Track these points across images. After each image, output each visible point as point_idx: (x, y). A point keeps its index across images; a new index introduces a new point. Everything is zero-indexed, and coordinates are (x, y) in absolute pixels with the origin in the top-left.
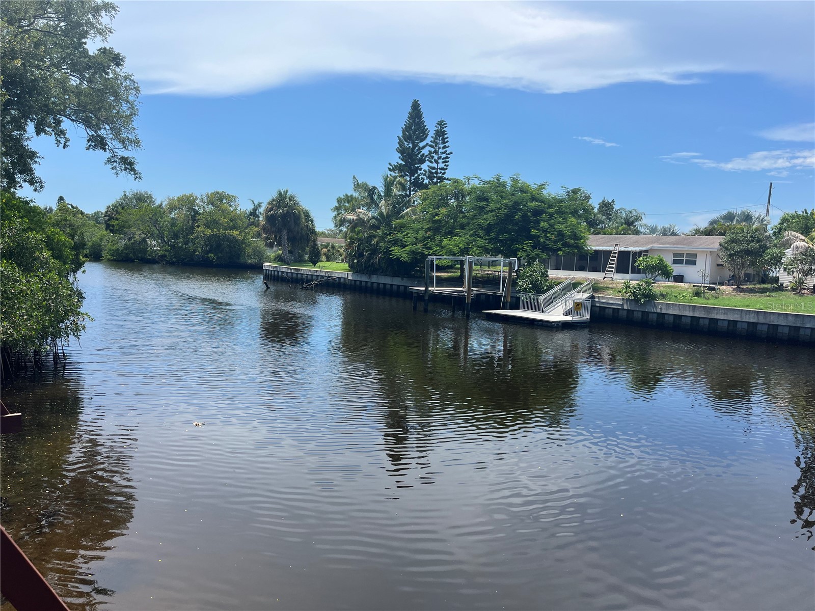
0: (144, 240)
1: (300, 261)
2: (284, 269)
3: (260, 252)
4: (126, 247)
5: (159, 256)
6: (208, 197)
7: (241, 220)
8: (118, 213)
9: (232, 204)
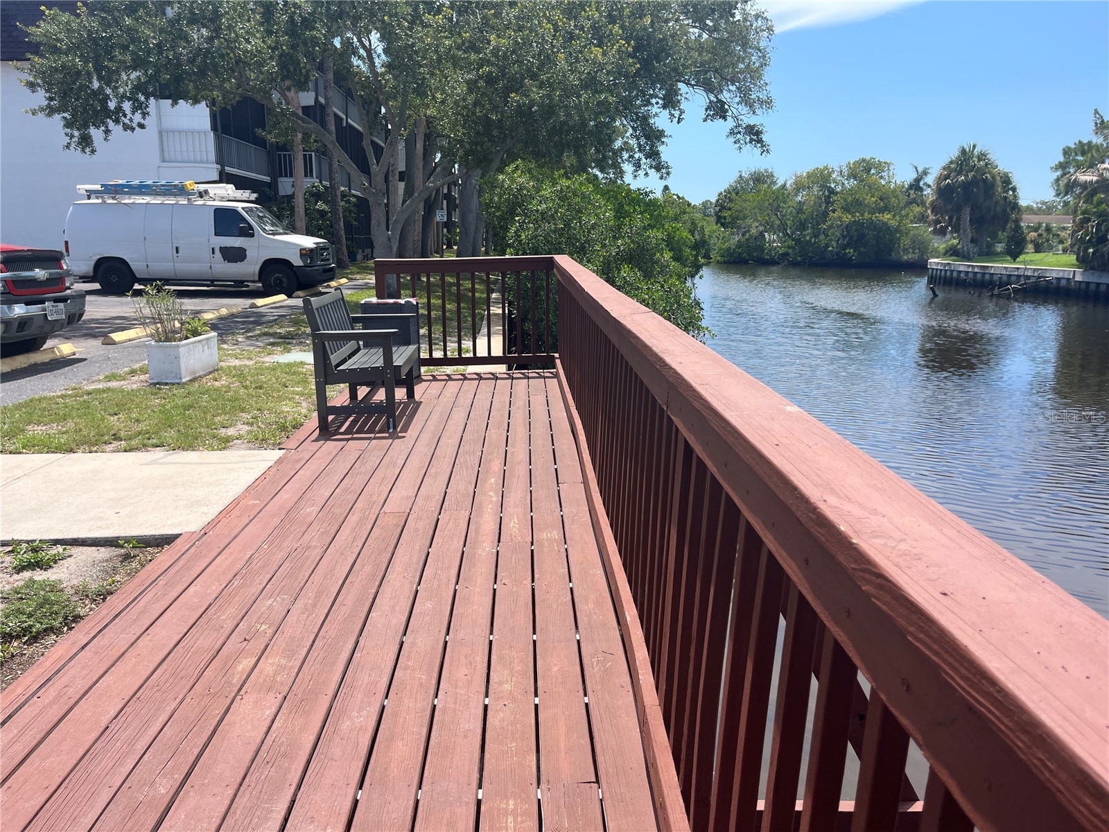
0: (762, 235)
1: (989, 254)
2: (962, 266)
3: (923, 243)
4: (739, 245)
5: (780, 255)
6: (850, 168)
7: (896, 197)
8: (731, 200)
9: (883, 174)
